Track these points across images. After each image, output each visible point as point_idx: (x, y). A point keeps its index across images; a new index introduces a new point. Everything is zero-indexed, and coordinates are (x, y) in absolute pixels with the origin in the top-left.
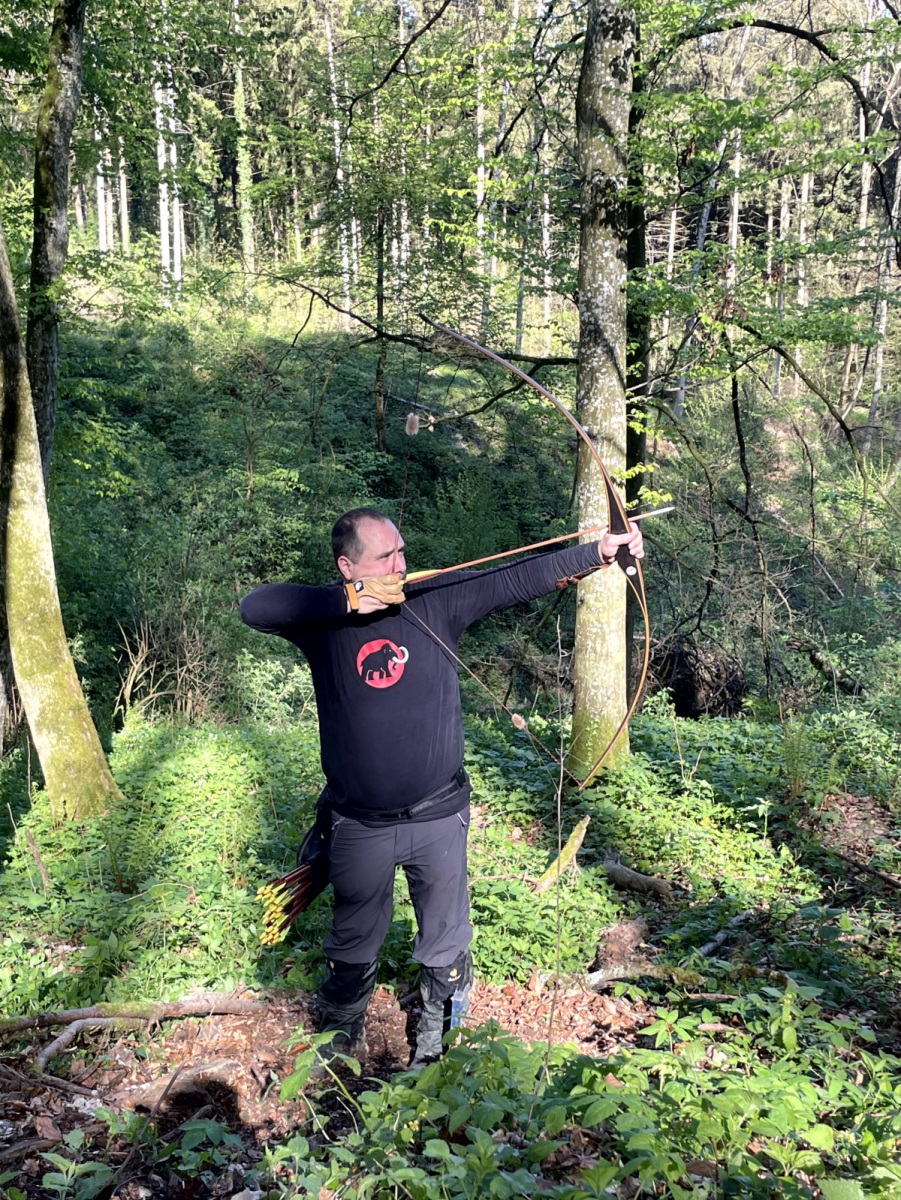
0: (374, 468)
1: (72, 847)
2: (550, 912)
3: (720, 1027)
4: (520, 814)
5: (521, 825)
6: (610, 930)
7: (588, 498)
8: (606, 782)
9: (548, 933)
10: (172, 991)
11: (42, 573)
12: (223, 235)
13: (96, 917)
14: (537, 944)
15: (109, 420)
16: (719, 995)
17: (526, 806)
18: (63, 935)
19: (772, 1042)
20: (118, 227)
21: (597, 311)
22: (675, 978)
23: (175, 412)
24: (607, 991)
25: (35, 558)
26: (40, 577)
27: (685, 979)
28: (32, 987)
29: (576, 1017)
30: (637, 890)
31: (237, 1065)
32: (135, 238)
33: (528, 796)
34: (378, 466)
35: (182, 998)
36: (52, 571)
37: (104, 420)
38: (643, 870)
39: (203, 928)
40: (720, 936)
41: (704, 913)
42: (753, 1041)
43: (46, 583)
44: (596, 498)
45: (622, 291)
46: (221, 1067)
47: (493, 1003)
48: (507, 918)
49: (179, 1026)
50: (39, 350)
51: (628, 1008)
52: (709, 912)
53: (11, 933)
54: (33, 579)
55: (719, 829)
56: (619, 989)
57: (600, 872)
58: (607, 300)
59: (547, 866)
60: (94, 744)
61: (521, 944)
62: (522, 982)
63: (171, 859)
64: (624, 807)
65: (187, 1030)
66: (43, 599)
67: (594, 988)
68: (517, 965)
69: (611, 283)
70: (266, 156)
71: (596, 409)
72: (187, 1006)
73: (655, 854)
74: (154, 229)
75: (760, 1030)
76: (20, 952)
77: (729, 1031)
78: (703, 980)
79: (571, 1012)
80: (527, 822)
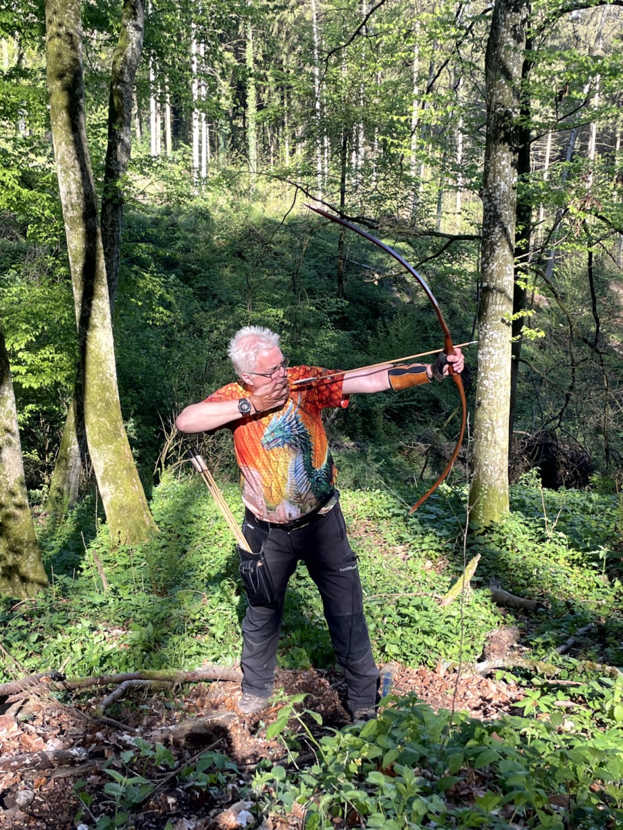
0: (336, 310)
1: (124, 563)
2: (451, 620)
3: (570, 704)
4: (431, 552)
5: (432, 559)
6: (493, 634)
7: (485, 333)
8: (492, 532)
9: (450, 634)
10: (190, 663)
11: (108, 376)
12: (235, 146)
13: (139, 612)
14: (442, 642)
15: (155, 272)
16: (569, 682)
17: (436, 546)
18: (117, 623)
19: (606, 715)
20: (164, 140)
21: (495, 202)
22: (538, 668)
23: (200, 268)
24: (490, 676)
25: (104, 365)
26: (107, 378)
27: (546, 670)
28: (95, 657)
29: (468, 693)
30: (512, 607)
31: (235, 716)
32: (175, 148)
33: (437, 539)
34: (338, 308)
35: (197, 669)
36: (115, 375)
37: (152, 272)
39: (212, 621)
40: (570, 641)
41: (559, 625)
42: (593, 715)
43: (111, 382)
44: (491, 333)
45: (514, 188)
46: (223, 716)
47: (410, 681)
48: (421, 623)
49: (194, 688)
50: (109, 223)
51: (505, 688)
52: (563, 624)
53: (82, 620)
54: (102, 380)
55: (571, 566)
56: (499, 674)
57: (487, 594)
58: (503, 195)
59: (450, 588)
60: (140, 493)
61: (431, 641)
62: (430, 667)
63: (191, 574)
64: (504, 549)
65: (199, 691)
66: (108, 393)
67: (481, 673)
68: (428, 655)
69: (506, 183)
70: (267, 91)
71: (493, 271)
72: (200, 674)
73: (525, 582)
74: (188, 141)
75: (598, 707)
76: (87, 633)
77: (576, 707)
78: (558, 671)
79: (464, 689)
80: (436, 557)
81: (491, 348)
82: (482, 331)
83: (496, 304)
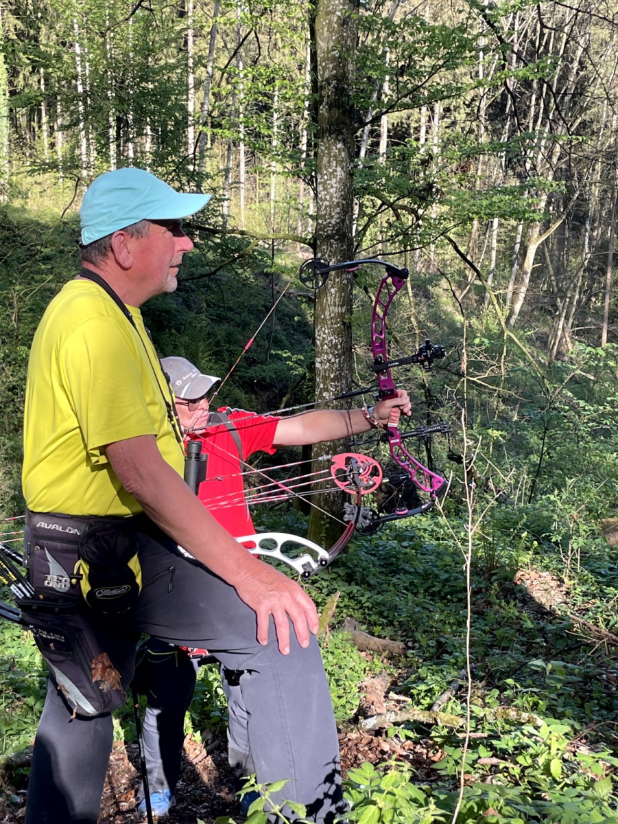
3: (495, 761)
6: (365, 684)
7: (324, 338)
21: (331, 190)
22: (439, 721)
24: (379, 733)
27: (447, 722)
38: (376, 634)
40: (454, 686)
45: (351, 175)
57: (345, 637)
58: (340, 182)
69: (342, 169)
73: (385, 621)
77: (502, 764)
78: (462, 722)
81: (331, 356)
82: (319, 336)
83: (335, 306)
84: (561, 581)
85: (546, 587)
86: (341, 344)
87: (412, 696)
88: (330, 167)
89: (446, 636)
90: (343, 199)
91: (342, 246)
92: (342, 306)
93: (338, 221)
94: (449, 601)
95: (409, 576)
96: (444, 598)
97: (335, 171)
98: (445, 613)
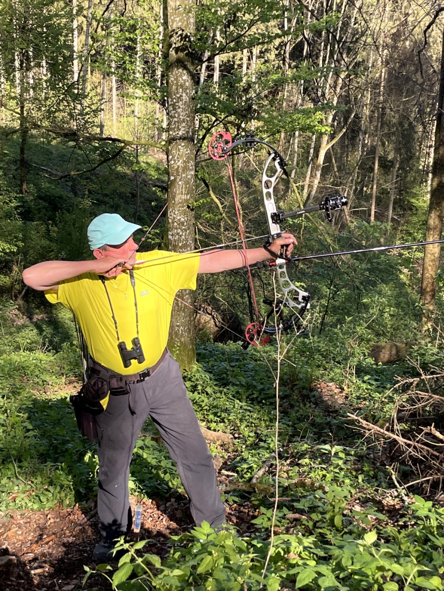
16: (285, 498)
42: (315, 524)
45: (193, 99)
55: (253, 404)
58: (185, 104)
69: (187, 94)
71: (179, 167)
81: (179, 230)
82: (171, 216)
83: (182, 194)
84: (343, 389)
85: (331, 393)
86: (186, 222)
87: (237, 472)
88: (178, 93)
89: (262, 429)
90: (187, 117)
91: (187, 151)
92: (187, 194)
93: (184, 132)
94: (263, 404)
95: (236, 387)
96: (261, 402)
97: (181, 96)
98: (261, 413)
